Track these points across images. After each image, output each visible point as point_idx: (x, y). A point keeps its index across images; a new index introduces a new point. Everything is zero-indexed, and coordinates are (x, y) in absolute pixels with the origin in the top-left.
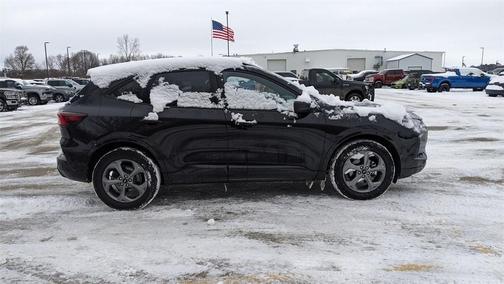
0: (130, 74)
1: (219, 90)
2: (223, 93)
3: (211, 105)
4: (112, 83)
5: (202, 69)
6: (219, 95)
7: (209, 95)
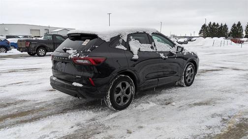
0: (118, 34)
1: (153, 43)
2: (154, 44)
3: (152, 50)
4: (111, 38)
5: (145, 33)
6: (153, 45)
7: (150, 45)
